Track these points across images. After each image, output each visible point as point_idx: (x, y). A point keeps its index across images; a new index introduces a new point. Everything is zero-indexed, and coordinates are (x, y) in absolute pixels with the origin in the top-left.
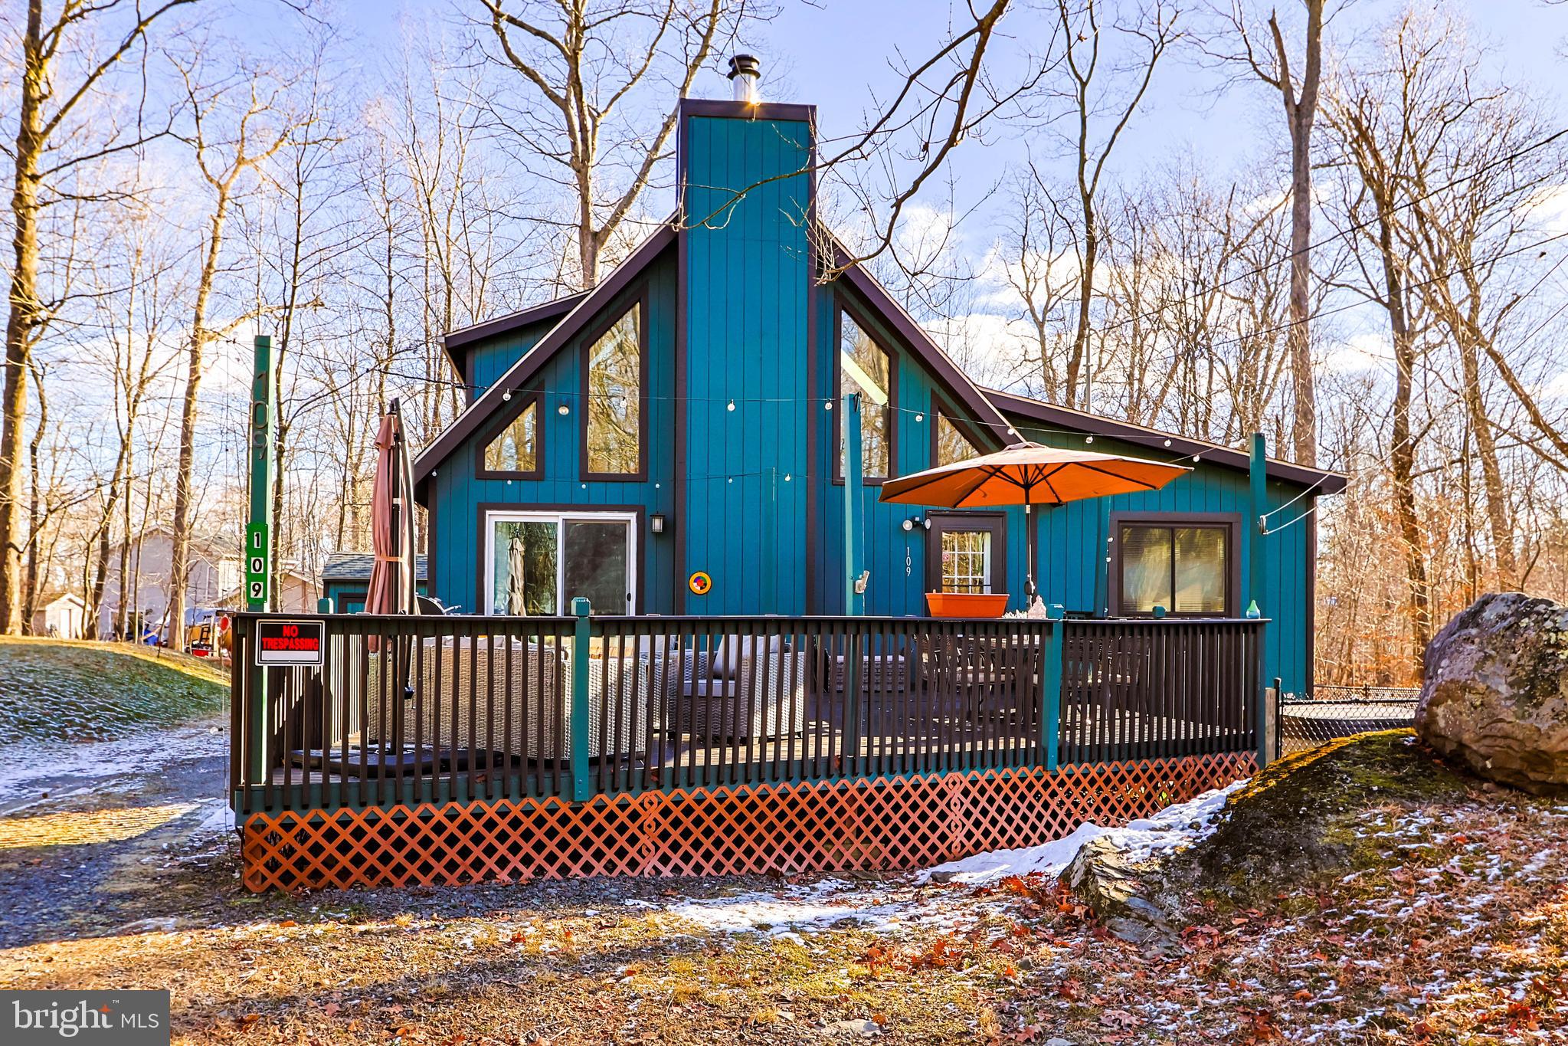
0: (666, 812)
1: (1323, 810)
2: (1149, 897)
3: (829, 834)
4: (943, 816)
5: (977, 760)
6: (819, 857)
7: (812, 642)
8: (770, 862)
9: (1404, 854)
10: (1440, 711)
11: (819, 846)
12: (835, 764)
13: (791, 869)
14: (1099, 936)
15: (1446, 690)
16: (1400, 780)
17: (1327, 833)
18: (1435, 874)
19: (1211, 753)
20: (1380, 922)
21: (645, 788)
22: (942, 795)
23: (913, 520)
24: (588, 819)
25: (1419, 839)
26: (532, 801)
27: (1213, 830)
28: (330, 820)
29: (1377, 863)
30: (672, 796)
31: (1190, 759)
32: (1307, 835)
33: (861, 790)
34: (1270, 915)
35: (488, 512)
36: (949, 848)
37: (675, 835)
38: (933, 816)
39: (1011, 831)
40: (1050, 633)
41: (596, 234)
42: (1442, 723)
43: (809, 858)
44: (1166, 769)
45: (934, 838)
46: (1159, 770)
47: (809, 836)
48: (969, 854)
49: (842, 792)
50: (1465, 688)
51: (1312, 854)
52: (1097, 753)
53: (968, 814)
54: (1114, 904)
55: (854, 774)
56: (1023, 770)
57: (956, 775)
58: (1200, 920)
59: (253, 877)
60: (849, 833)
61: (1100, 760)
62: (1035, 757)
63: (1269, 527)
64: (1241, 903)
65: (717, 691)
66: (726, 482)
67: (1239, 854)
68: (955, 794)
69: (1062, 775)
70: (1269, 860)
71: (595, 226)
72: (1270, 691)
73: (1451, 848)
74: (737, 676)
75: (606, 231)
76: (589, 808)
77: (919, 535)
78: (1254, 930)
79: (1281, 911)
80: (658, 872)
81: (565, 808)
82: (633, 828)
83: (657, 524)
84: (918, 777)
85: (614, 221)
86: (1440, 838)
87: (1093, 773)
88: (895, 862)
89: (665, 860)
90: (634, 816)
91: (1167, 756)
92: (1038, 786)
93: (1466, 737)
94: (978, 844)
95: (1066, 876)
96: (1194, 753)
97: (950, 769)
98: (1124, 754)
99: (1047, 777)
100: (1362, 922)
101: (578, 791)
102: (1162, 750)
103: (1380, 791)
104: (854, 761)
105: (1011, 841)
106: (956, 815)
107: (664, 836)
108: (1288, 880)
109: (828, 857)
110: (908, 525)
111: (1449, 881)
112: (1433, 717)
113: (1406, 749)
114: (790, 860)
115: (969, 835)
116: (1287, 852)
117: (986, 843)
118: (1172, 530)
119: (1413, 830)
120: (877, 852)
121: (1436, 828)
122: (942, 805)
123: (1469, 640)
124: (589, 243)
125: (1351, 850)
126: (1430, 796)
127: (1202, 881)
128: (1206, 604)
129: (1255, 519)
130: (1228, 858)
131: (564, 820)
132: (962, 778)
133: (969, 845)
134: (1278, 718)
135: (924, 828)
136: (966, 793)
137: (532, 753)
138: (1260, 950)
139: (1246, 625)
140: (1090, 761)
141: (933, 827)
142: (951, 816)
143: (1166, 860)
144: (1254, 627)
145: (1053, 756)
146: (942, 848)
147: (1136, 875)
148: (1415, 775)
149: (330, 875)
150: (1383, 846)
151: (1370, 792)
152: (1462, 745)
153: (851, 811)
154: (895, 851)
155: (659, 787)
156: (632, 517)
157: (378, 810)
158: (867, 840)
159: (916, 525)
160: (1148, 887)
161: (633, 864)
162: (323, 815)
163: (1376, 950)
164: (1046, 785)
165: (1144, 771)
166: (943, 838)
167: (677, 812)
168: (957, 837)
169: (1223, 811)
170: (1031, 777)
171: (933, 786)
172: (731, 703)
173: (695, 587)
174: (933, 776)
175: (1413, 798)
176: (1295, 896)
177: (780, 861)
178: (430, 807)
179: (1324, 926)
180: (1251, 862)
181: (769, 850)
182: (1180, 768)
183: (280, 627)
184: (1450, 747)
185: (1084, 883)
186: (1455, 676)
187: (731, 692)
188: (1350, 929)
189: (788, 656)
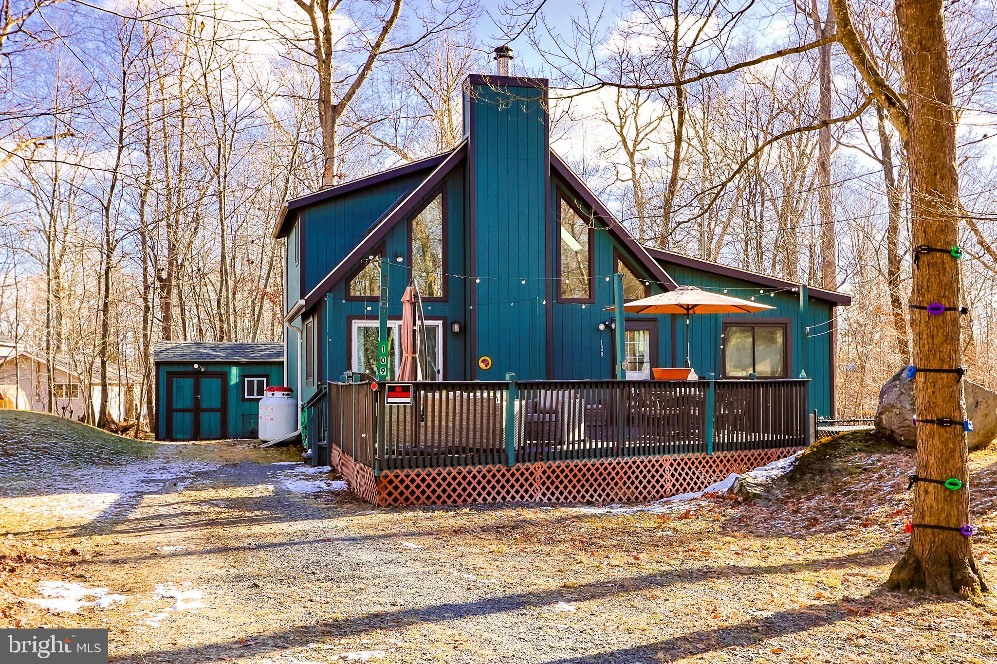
0: (544, 472)
1: (835, 457)
2: (768, 492)
3: (612, 484)
4: (662, 476)
5: (676, 449)
6: (608, 495)
7: (588, 393)
8: (588, 497)
9: (866, 469)
10: (883, 417)
11: (608, 490)
12: (615, 451)
13: (596, 500)
14: (750, 506)
15: (886, 408)
16: (867, 446)
17: (838, 464)
18: (876, 475)
19: (784, 447)
20: (855, 492)
21: (536, 461)
22: (661, 466)
23: (604, 324)
24: (513, 475)
25: (871, 464)
26: (490, 466)
27: (791, 468)
28: (413, 474)
29: (856, 473)
30: (547, 464)
31: (774, 450)
32: (829, 466)
33: (626, 463)
34: (815, 494)
35: (354, 321)
36: (665, 492)
37: (548, 483)
38: (657, 476)
39: (692, 484)
40: (708, 387)
41: (335, 107)
42: (884, 422)
43: (604, 495)
44: (763, 455)
45: (658, 487)
46: (759, 455)
47: (604, 485)
48: (673, 495)
49: (618, 464)
50: (893, 406)
51: (831, 472)
52: (730, 446)
53: (673, 475)
54: (754, 494)
55: (623, 455)
56: (697, 454)
57: (667, 456)
58: (789, 497)
59: (382, 500)
60: (621, 484)
61: (732, 450)
62: (702, 448)
63: (811, 333)
64: (804, 490)
65: (547, 419)
66: (509, 305)
67: (803, 474)
68: (667, 465)
69: (715, 457)
70: (814, 475)
71: (334, 101)
72: (812, 415)
73: (883, 467)
74: (556, 412)
75: (342, 105)
76: (513, 470)
77: (609, 332)
78: (809, 499)
79: (820, 491)
80: (542, 500)
81: (504, 470)
82: (531, 480)
83: (456, 328)
84: (651, 457)
85: (349, 96)
86: (879, 464)
87: (729, 456)
88: (641, 498)
89: (544, 495)
90: (531, 474)
91: (763, 448)
92: (704, 462)
93: (894, 427)
94: (677, 490)
95: (731, 490)
96: (776, 447)
97: (664, 453)
98: (743, 447)
99: (708, 458)
100: (849, 492)
101: (510, 461)
102: (760, 445)
103: (859, 450)
104: (623, 449)
105: (692, 489)
106: (668, 476)
107: (544, 483)
108: (822, 481)
109: (612, 495)
110: (602, 327)
111: (881, 477)
112: (881, 419)
113: (871, 435)
114: (596, 496)
115: (674, 486)
116: (821, 472)
117: (681, 489)
118: (753, 328)
119: (870, 461)
120: (633, 493)
121: (878, 461)
122: (661, 471)
123: (895, 386)
124: (330, 113)
125: (846, 469)
126: (879, 451)
127: (789, 484)
128: (773, 372)
129: (803, 328)
130: (798, 476)
131: (503, 475)
132: (670, 457)
133: (674, 490)
134: (816, 432)
135: (653, 482)
136: (672, 465)
137: (478, 446)
138: (813, 503)
139: (800, 382)
140: (727, 450)
141: (658, 482)
142: (665, 476)
143: (773, 479)
144: (803, 383)
145: (710, 447)
146: (662, 491)
147: (761, 485)
148: (873, 444)
149: (412, 499)
150: (858, 467)
151: (854, 450)
152: (892, 431)
153: (621, 473)
154: (641, 493)
155: (542, 460)
156: (440, 323)
157: (431, 470)
158: (629, 488)
159: (606, 326)
160: (767, 488)
161: (531, 496)
162: (410, 471)
163: (854, 499)
164: (707, 462)
165: (752, 456)
166: (662, 487)
167: (549, 472)
168: (668, 486)
169: (795, 462)
170: (700, 458)
171: (657, 461)
172: (553, 424)
173: (482, 365)
174: (657, 457)
175: (871, 452)
176: (825, 486)
177: (592, 496)
178: (451, 468)
179: (835, 495)
180: (808, 476)
181: (587, 491)
182: (769, 454)
183: (394, 387)
184: (888, 432)
185: (740, 490)
186: (889, 401)
187: (554, 420)
188: (845, 495)
189: (578, 400)
